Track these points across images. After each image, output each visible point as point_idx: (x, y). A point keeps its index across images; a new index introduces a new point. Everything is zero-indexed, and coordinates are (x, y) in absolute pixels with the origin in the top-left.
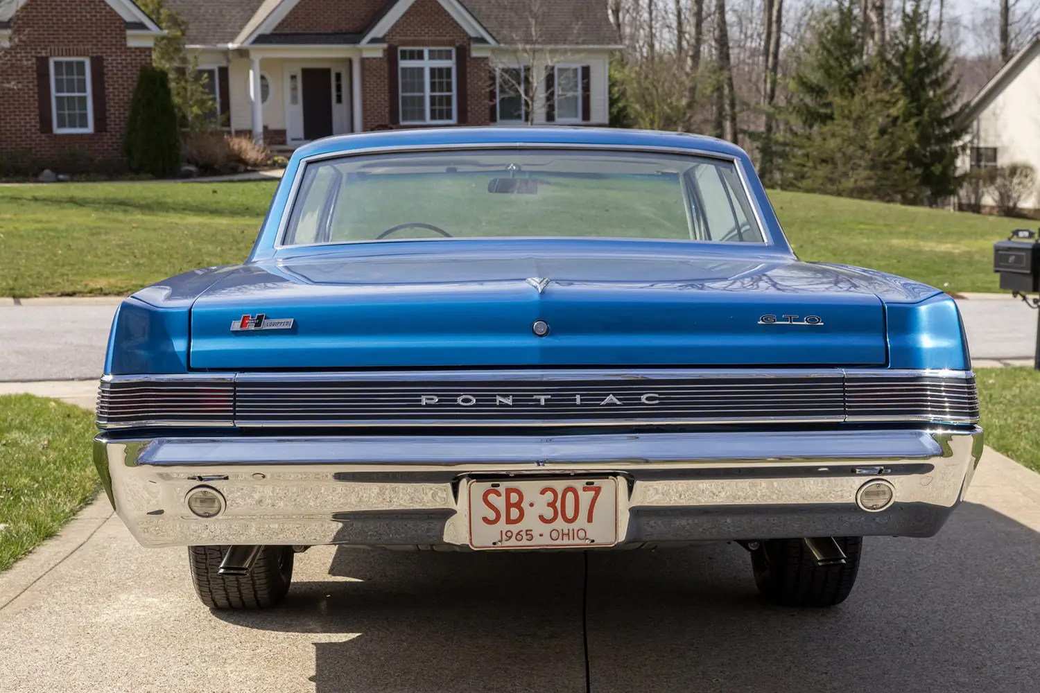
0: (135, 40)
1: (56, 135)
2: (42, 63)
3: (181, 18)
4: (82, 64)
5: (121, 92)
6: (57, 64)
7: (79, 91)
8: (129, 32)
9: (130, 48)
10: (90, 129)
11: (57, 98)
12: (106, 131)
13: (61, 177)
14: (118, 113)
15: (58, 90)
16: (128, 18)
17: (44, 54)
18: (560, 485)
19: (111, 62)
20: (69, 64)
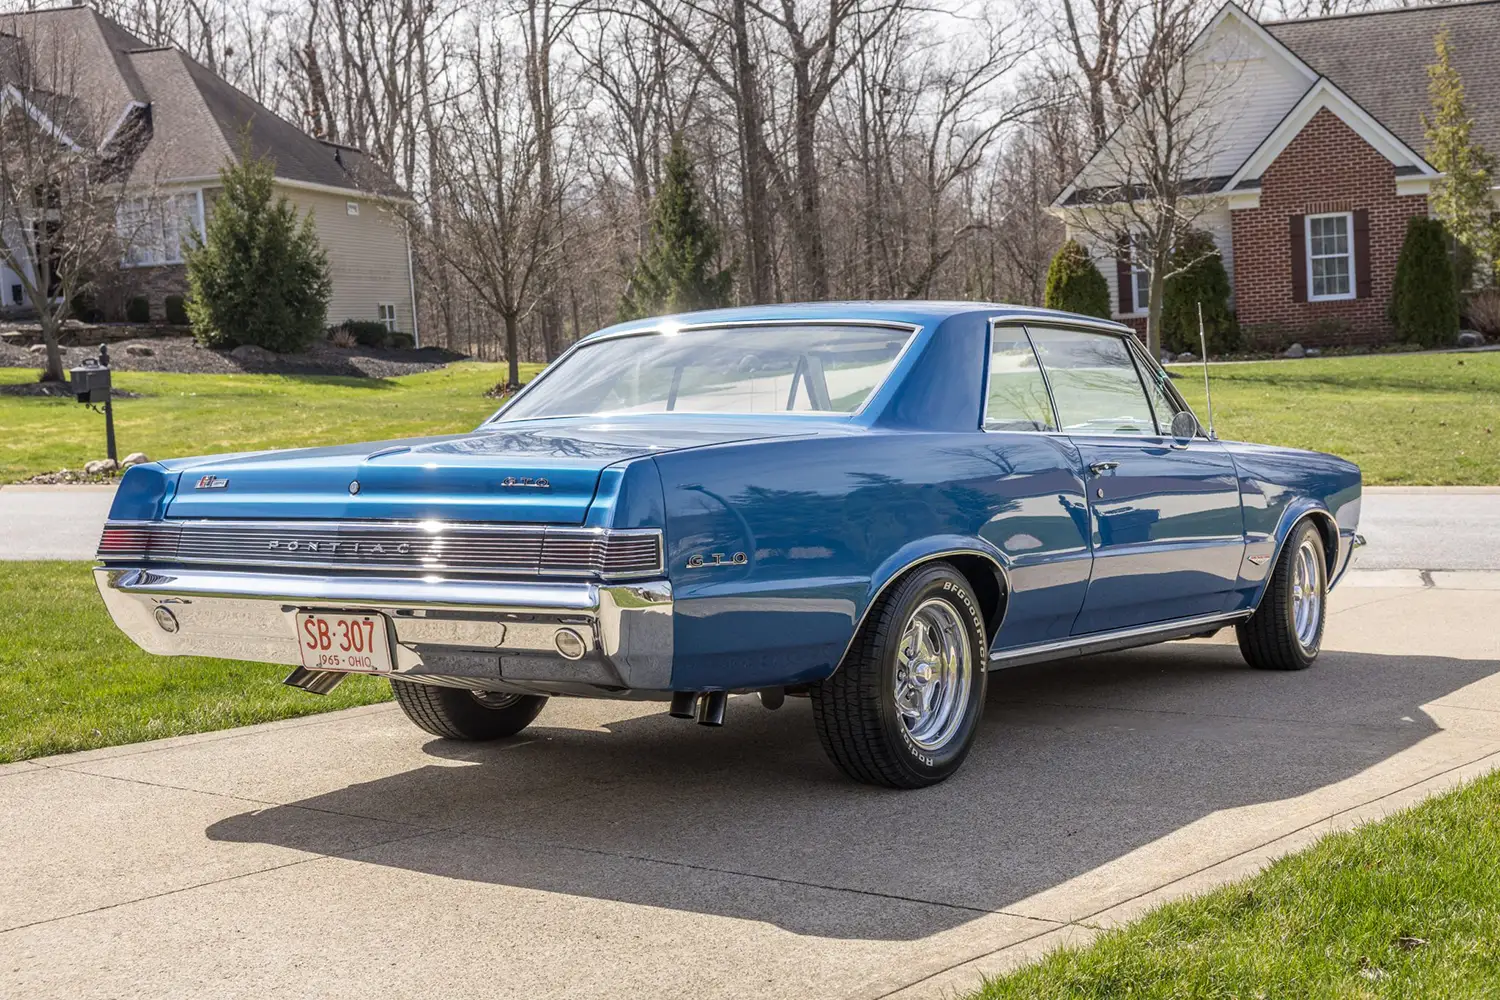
0: (1405, 187)
1: (1311, 303)
2: (1297, 223)
3: (1487, 154)
4: (1343, 220)
5: (1388, 250)
6: (1315, 223)
7: (1340, 251)
8: (1398, 179)
9: (1401, 197)
10: (1352, 295)
11: (1314, 261)
12: (1370, 296)
13: (1310, 351)
14: (1383, 275)
15: (1314, 253)
16: (1398, 163)
17: (1299, 213)
18: (349, 619)
19: (1377, 216)
20: (1328, 221)
